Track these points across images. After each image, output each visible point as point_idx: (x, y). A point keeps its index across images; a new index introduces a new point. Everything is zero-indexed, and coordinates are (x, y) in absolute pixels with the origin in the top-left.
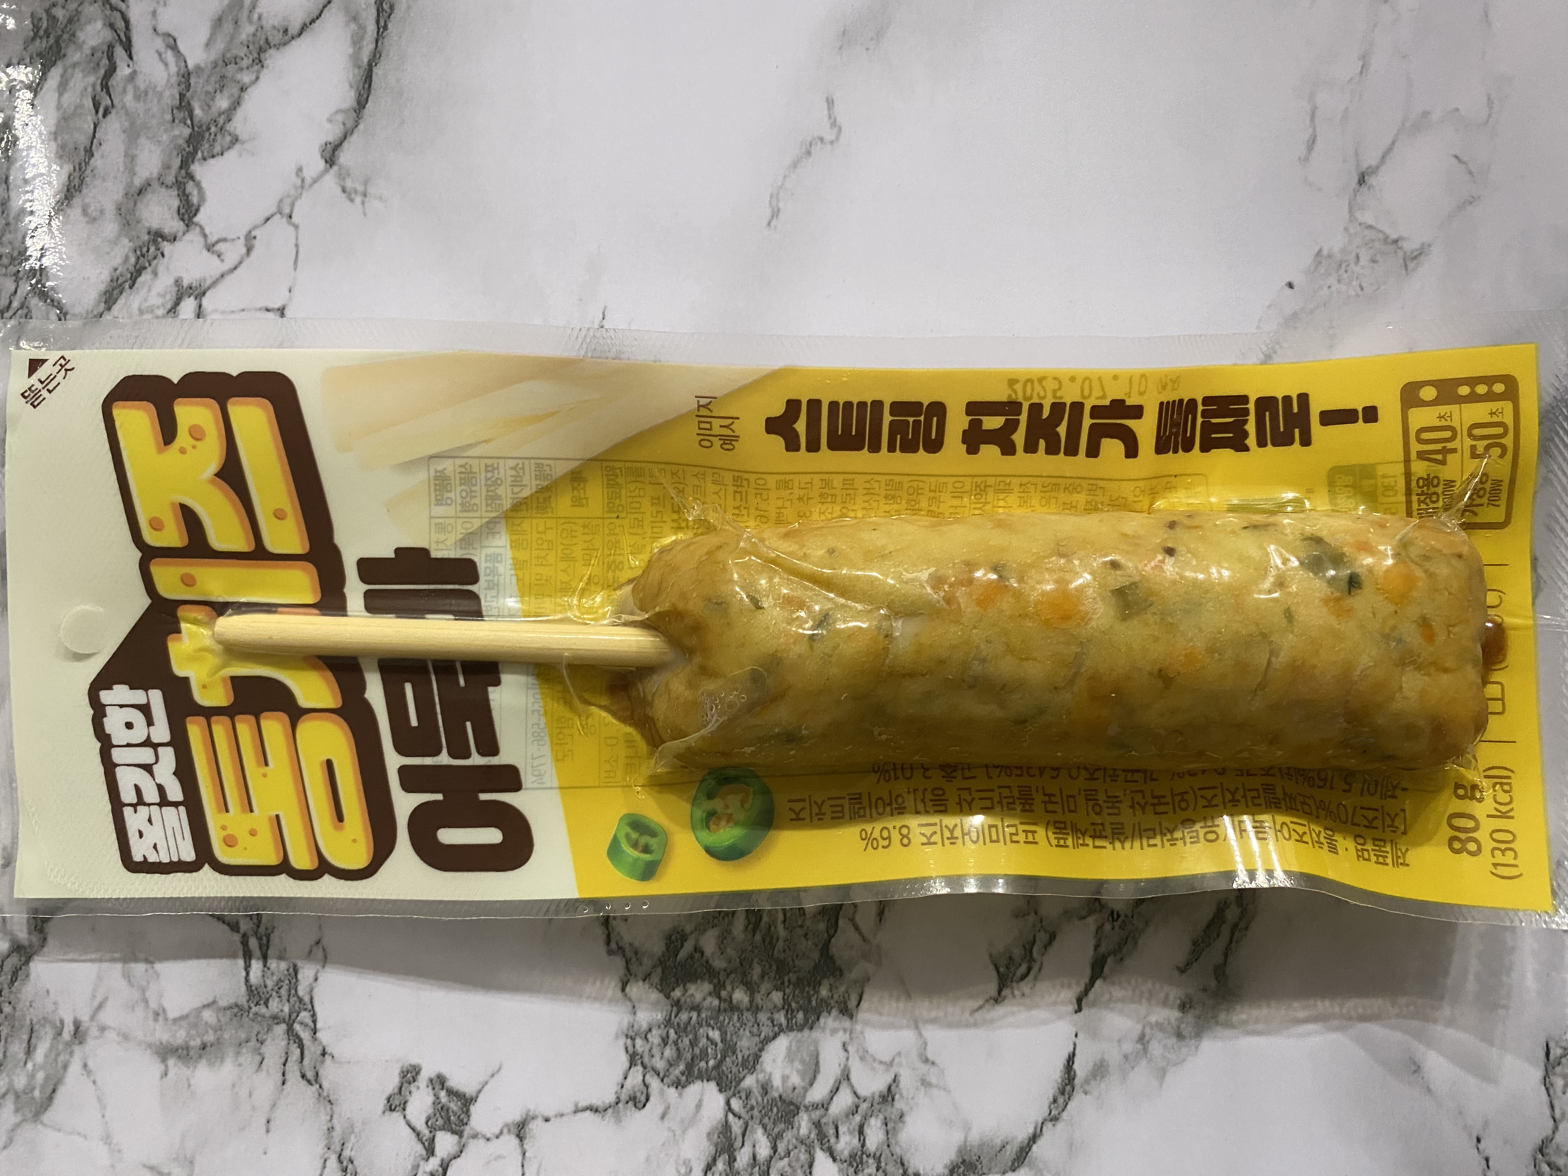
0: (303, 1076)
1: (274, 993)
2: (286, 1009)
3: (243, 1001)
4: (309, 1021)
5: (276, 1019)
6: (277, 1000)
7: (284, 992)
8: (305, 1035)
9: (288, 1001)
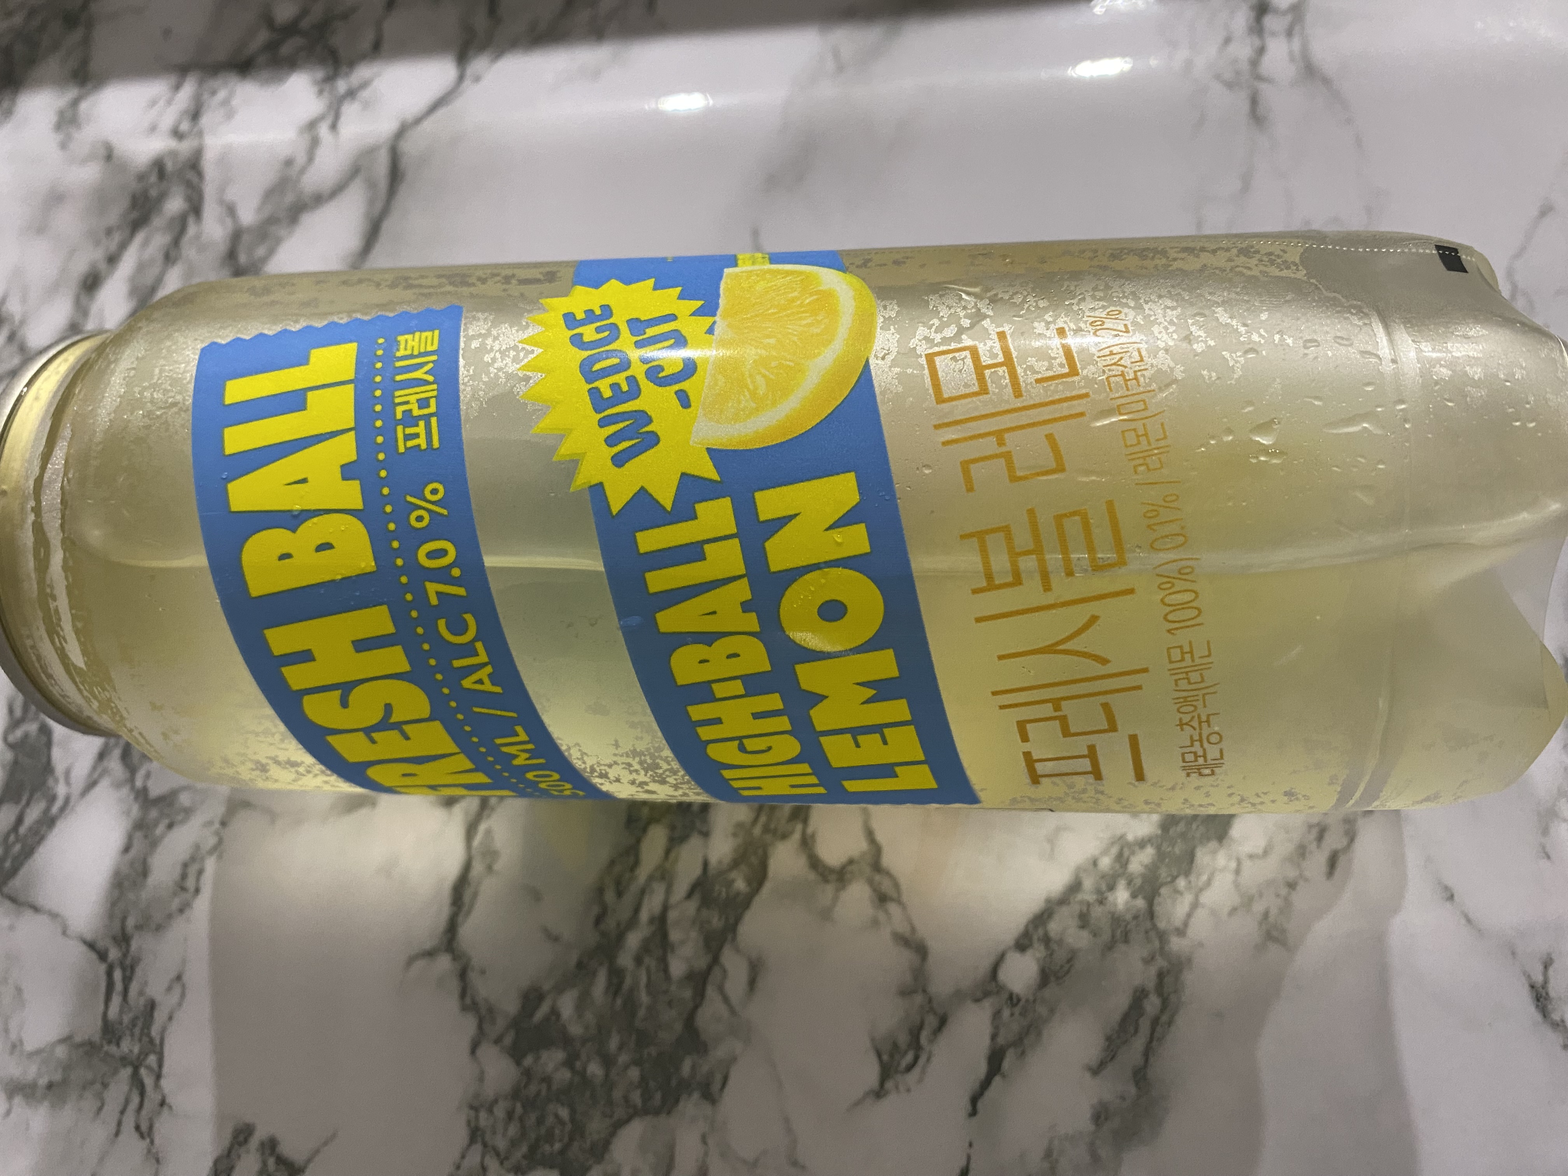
0: (138, 1128)
1: (128, 1032)
2: (136, 1050)
3: (97, 1038)
4: (155, 1065)
5: (124, 1061)
6: (129, 1038)
7: (137, 1031)
8: (149, 1081)
9: (140, 1040)
